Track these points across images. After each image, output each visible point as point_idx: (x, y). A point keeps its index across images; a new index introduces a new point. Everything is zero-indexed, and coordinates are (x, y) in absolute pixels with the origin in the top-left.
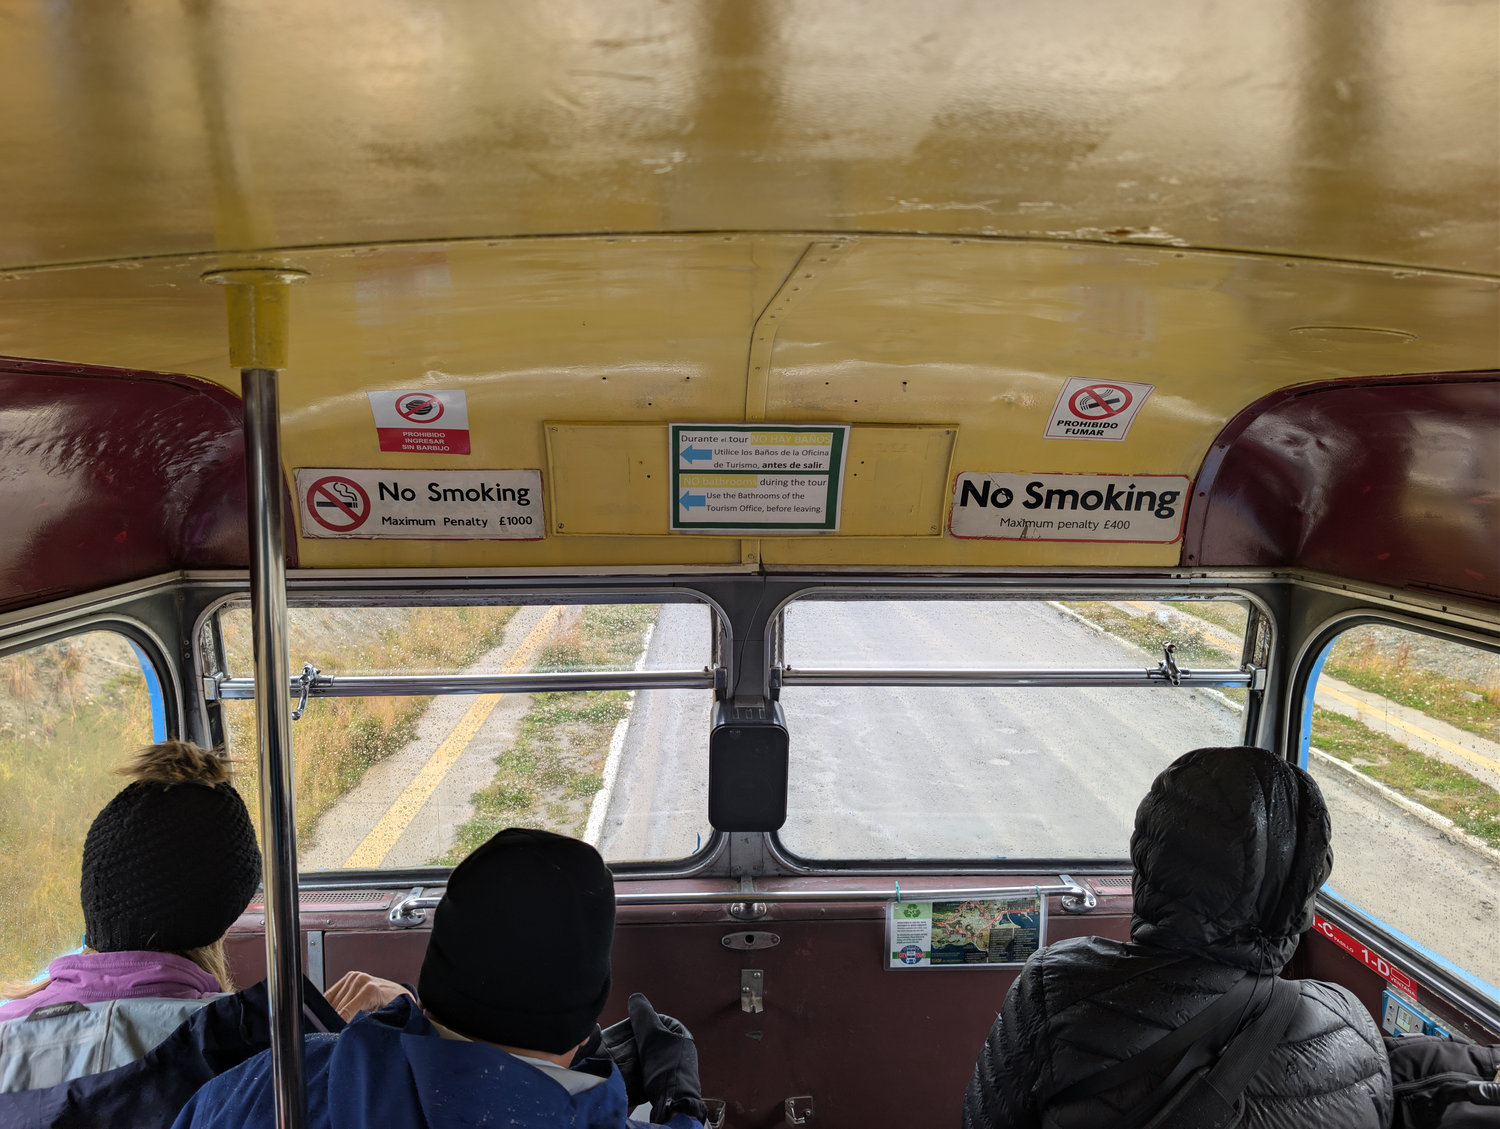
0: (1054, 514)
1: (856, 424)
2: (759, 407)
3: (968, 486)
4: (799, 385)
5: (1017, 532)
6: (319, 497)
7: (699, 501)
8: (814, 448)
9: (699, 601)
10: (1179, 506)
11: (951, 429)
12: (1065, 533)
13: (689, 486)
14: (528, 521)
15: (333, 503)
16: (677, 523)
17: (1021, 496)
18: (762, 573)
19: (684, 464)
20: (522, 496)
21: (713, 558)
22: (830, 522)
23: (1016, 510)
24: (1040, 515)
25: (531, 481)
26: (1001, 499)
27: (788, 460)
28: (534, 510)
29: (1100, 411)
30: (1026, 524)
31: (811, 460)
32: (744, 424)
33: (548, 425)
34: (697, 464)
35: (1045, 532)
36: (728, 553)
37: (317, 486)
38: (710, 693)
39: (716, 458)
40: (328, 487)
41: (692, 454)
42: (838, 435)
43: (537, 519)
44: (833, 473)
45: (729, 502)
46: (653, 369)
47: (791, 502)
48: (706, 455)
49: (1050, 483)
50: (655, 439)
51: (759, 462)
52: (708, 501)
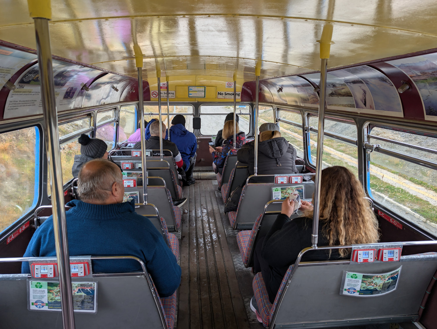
0: (227, 96)
1: (207, 86)
2: (197, 84)
3: (219, 93)
4: (201, 82)
5: (224, 98)
6: (153, 94)
7: (191, 94)
8: (202, 89)
9: (191, 105)
10: (240, 95)
11: (216, 87)
12: (229, 98)
13: (190, 93)
14: (174, 96)
15: (154, 94)
16: (189, 97)
17: (224, 94)
18: (198, 102)
19: (190, 90)
20: (173, 94)
21: (192, 101)
22: (205, 97)
23: (224, 95)
24: (226, 96)
25: (174, 92)
26: (222, 94)
27: (200, 90)
28: (174, 95)
29: (230, 85)
30: (225, 97)
31: (202, 90)
32: (195, 86)
33: (176, 86)
34: (191, 90)
35: (227, 98)
36: (194, 100)
37: (153, 92)
38: (193, 116)
39: (193, 90)
40: (154, 92)
41: (190, 89)
42: (205, 87)
43: (175, 96)
44: (205, 91)
45: (194, 94)
46: (187, 81)
47: (200, 94)
48: (192, 89)
49: (227, 93)
50: (187, 87)
51: (197, 90)
52: (192, 94)
